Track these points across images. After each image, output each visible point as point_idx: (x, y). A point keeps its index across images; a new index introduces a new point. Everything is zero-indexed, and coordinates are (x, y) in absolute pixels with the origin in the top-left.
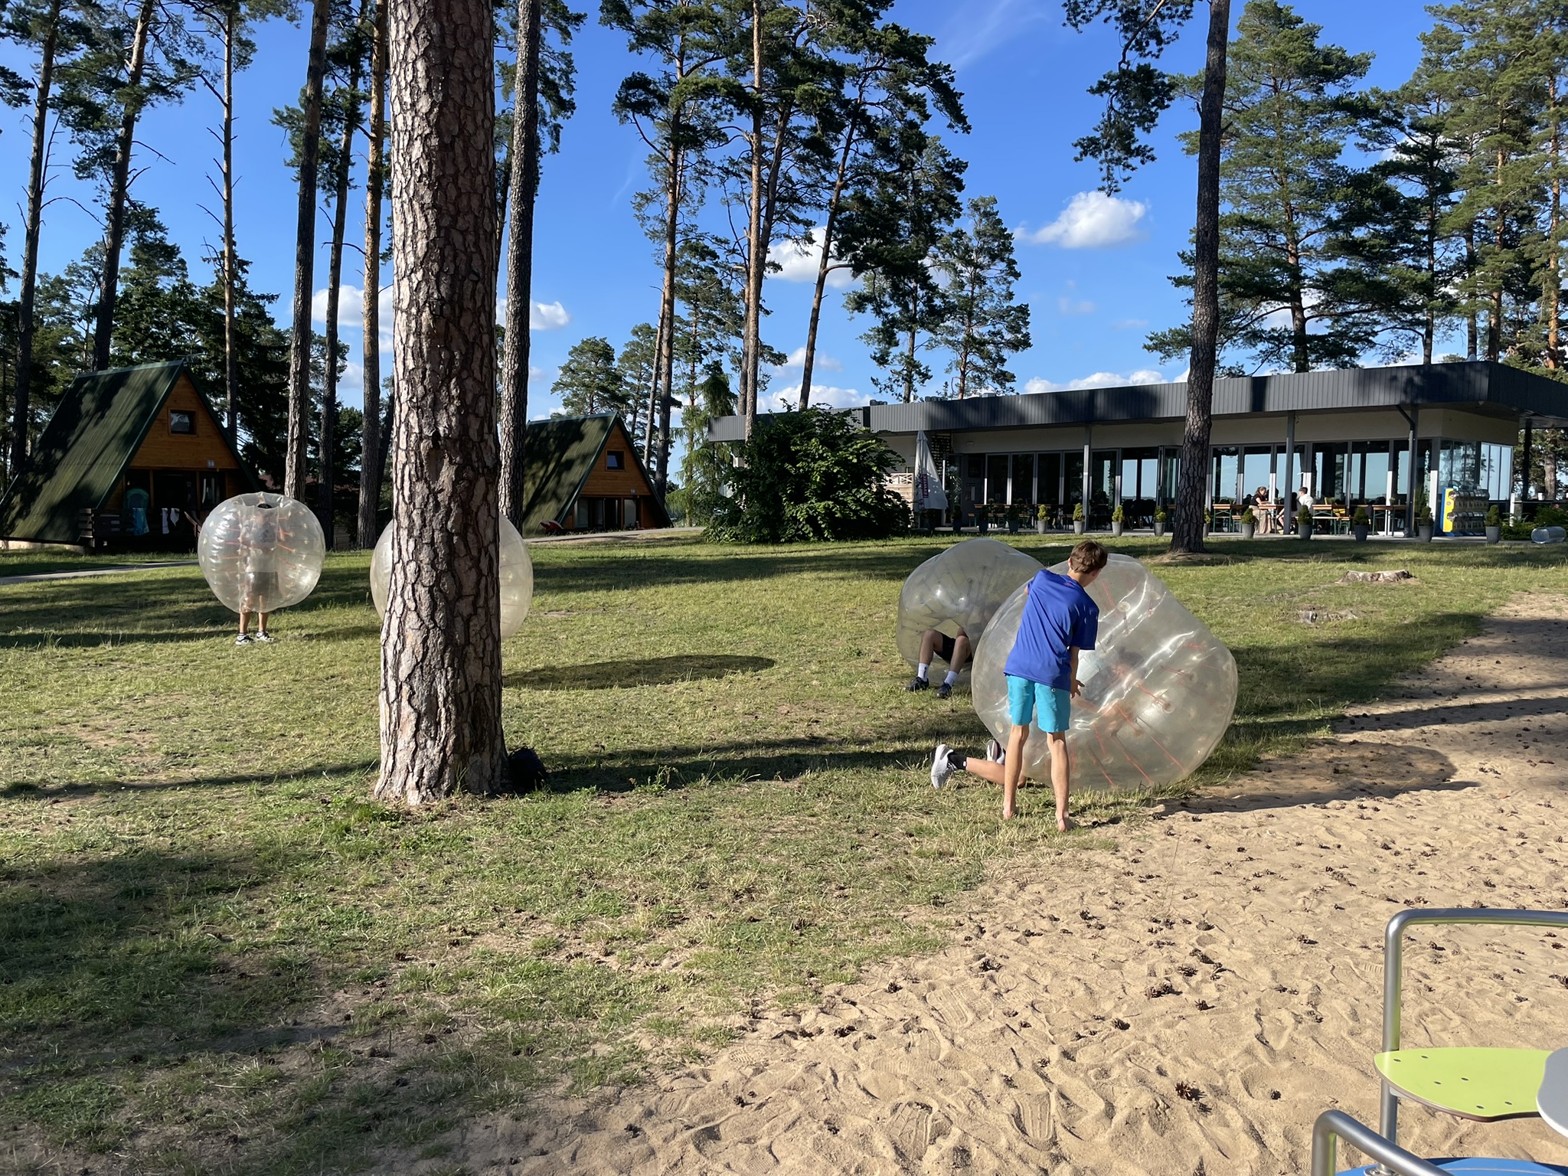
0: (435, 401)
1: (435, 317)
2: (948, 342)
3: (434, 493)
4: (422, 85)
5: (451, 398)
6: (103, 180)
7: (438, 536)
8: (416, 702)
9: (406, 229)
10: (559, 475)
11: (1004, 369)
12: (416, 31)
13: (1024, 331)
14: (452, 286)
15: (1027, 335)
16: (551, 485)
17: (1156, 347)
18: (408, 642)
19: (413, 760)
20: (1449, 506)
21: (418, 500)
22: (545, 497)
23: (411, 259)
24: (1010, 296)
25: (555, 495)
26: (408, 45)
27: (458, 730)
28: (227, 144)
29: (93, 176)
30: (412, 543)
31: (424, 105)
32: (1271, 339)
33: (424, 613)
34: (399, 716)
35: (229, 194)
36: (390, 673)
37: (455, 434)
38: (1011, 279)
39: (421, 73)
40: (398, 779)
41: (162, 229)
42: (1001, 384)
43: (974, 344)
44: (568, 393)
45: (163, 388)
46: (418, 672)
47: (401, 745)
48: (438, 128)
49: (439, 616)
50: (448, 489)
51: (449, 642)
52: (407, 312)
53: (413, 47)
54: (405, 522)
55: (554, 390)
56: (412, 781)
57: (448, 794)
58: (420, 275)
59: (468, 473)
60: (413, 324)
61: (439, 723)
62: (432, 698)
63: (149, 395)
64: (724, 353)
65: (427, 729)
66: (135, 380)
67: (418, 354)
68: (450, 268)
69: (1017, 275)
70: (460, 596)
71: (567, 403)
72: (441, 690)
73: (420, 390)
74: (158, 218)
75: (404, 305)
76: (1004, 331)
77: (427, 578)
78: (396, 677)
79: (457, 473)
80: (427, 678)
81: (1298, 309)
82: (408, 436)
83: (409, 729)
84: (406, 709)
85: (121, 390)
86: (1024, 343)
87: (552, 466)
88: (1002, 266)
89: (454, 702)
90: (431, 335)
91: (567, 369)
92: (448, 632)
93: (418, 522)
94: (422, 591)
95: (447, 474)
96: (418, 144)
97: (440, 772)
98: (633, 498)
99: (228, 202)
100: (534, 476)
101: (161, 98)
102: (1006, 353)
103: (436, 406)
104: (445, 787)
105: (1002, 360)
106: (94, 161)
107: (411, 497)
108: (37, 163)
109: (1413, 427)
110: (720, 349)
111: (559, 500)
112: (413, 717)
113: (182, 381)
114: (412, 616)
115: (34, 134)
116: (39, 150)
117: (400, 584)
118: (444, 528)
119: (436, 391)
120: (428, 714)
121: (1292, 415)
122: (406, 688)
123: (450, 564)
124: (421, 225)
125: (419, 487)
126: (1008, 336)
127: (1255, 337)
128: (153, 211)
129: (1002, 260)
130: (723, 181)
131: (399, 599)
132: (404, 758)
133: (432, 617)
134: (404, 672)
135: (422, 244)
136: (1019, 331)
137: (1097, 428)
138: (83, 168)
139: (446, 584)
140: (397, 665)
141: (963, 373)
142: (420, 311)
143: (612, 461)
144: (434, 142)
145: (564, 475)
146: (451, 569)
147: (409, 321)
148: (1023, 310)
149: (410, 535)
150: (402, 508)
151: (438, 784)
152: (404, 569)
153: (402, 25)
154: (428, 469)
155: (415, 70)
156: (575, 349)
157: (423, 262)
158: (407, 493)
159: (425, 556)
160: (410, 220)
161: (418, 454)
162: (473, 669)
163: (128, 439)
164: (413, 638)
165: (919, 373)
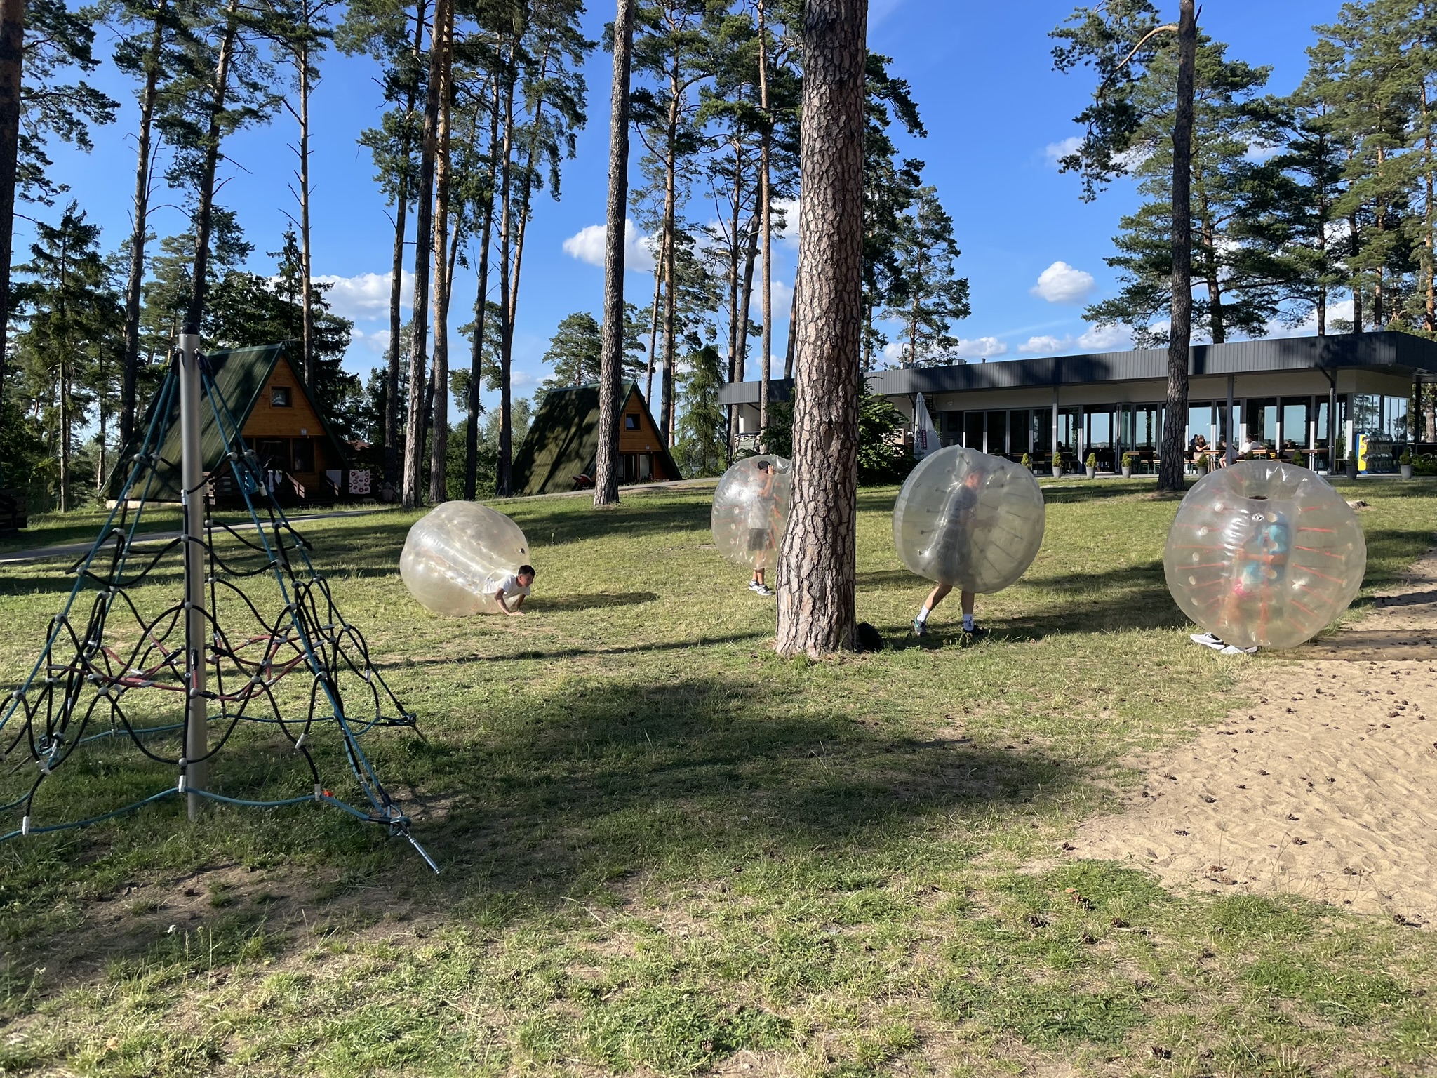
0: (830, 400)
1: (833, 347)
2: (901, 313)
3: (827, 458)
4: (830, 204)
5: (838, 397)
6: (192, 189)
7: (829, 485)
8: (813, 591)
9: (814, 292)
10: (581, 437)
11: (948, 335)
12: (828, 170)
13: (964, 301)
14: (842, 327)
15: (966, 305)
16: (574, 445)
17: (1094, 317)
18: (808, 553)
19: (811, 629)
20: (1363, 448)
21: (817, 462)
22: (569, 456)
23: (817, 311)
24: (951, 271)
25: (578, 456)
26: (821, 178)
27: (839, 609)
28: (304, 157)
29: (182, 185)
30: (812, 490)
31: (830, 216)
33: (820, 534)
34: (801, 601)
35: (306, 200)
36: (793, 573)
37: (841, 420)
38: (952, 256)
39: (829, 195)
40: (800, 642)
41: (238, 228)
42: (945, 348)
43: (923, 315)
44: (558, 361)
45: (261, 370)
46: (814, 572)
47: (802, 619)
48: (838, 229)
49: (829, 536)
50: (836, 455)
51: (834, 552)
52: (814, 343)
53: (825, 180)
54: (807, 476)
55: (545, 359)
56: (810, 642)
57: (834, 649)
58: (823, 321)
59: (848, 445)
60: (818, 352)
61: (826, 605)
62: (823, 589)
63: (247, 378)
64: (700, 325)
65: (819, 610)
66: (234, 363)
67: (820, 370)
68: (841, 316)
69: (957, 253)
70: (840, 523)
71: (558, 371)
72: (829, 584)
73: (820, 393)
74: (236, 220)
75: (812, 339)
76: (947, 302)
77: (822, 512)
78: (798, 576)
79: (842, 445)
80: (821, 576)
81: (1212, 283)
82: (812, 421)
83: (808, 609)
84: (806, 596)
85: (221, 372)
86: (966, 312)
87: (573, 430)
88: (945, 245)
89: (838, 591)
90: (829, 358)
91: (558, 341)
92: (833, 546)
93: (817, 477)
94: (818, 520)
95: (835, 445)
96: (825, 239)
97: (828, 636)
98: (647, 454)
99: (306, 207)
100: (556, 438)
101: (254, 121)
102: (948, 320)
103: (829, 403)
104: (831, 645)
105: (946, 328)
106: (182, 171)
107: (812, 460)
108: (142, 176)
109: (1333, 385)
110: (696, 322)
111: (582, 459)
112: (811, 601)
113: (280, 362)
114: (811, 537)
115: (140, 151)
116: (144, 164)
117: (801, 516)
118: (832, 480)
119: (830, 393)
120: (820, 599)
121: (1231, 376)
122: (806, 583)
123: (836, 502)
124: (825, 290)
125: (818, 454)
126: (950, 306)
128: (232, 214)
129: (945, 240)
130: (710, 178)
131: (801, 526)
132: (804, 627)
133: (825, 537)
134: (804, 572)
135: (825, 301)
136: (959, 301)
137: (1062, 388)
138: (173, 178)
139: (833, 516)
140: (799, 568)
141: (913, 339)
142: (823, 343)
143: (630, 422)
144: (836, 238)
145: (585, 438)
146: (836, 506)
147: (815, 349)
148: (963, 284)
149: (811, 484)
150: (804, 468)
151: (827, 644)
152: (805, 506)
153: (817, 166)
154: (822, 444)
155: (825, 194)
156: (564, 323)
157: (826, 313)
158: (809, 458)
159: (821, 497)
160: (817, 286)
161: (818, 433)
162: (846, 569)
163: (234, 414)
164: (811, 550)
165: (878, 340)
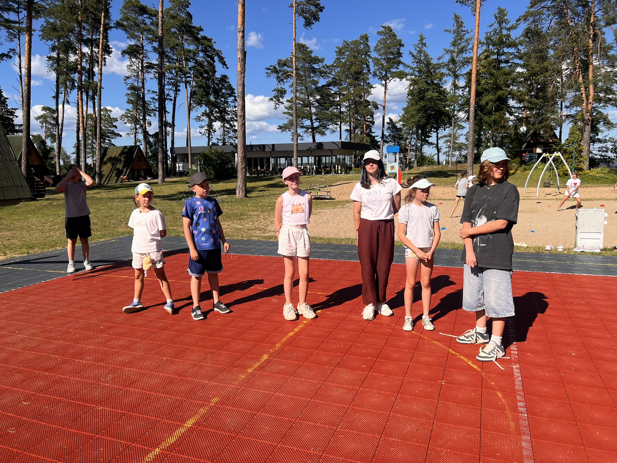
17: (280, 129)
20: (339, 168)
32: (306, 128)
81: (311, 120)
98: (143, 169)
121: (311, 150)
127: (302, 127)
129: (233, 96)
143: (138, 159)
